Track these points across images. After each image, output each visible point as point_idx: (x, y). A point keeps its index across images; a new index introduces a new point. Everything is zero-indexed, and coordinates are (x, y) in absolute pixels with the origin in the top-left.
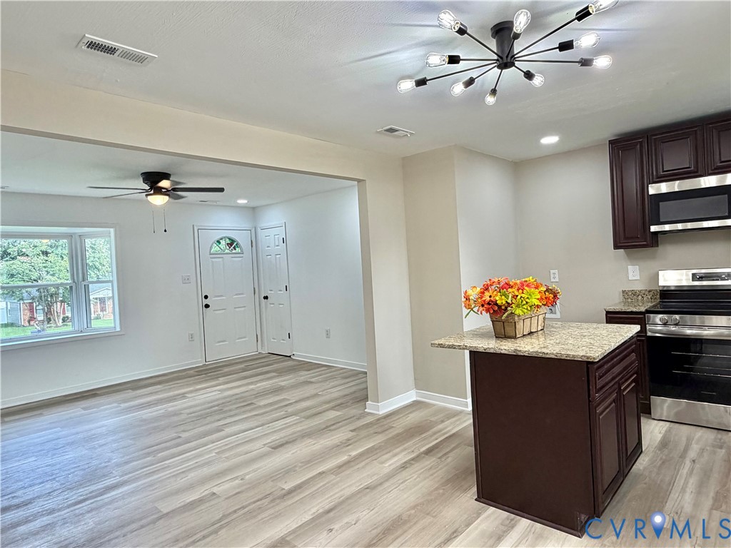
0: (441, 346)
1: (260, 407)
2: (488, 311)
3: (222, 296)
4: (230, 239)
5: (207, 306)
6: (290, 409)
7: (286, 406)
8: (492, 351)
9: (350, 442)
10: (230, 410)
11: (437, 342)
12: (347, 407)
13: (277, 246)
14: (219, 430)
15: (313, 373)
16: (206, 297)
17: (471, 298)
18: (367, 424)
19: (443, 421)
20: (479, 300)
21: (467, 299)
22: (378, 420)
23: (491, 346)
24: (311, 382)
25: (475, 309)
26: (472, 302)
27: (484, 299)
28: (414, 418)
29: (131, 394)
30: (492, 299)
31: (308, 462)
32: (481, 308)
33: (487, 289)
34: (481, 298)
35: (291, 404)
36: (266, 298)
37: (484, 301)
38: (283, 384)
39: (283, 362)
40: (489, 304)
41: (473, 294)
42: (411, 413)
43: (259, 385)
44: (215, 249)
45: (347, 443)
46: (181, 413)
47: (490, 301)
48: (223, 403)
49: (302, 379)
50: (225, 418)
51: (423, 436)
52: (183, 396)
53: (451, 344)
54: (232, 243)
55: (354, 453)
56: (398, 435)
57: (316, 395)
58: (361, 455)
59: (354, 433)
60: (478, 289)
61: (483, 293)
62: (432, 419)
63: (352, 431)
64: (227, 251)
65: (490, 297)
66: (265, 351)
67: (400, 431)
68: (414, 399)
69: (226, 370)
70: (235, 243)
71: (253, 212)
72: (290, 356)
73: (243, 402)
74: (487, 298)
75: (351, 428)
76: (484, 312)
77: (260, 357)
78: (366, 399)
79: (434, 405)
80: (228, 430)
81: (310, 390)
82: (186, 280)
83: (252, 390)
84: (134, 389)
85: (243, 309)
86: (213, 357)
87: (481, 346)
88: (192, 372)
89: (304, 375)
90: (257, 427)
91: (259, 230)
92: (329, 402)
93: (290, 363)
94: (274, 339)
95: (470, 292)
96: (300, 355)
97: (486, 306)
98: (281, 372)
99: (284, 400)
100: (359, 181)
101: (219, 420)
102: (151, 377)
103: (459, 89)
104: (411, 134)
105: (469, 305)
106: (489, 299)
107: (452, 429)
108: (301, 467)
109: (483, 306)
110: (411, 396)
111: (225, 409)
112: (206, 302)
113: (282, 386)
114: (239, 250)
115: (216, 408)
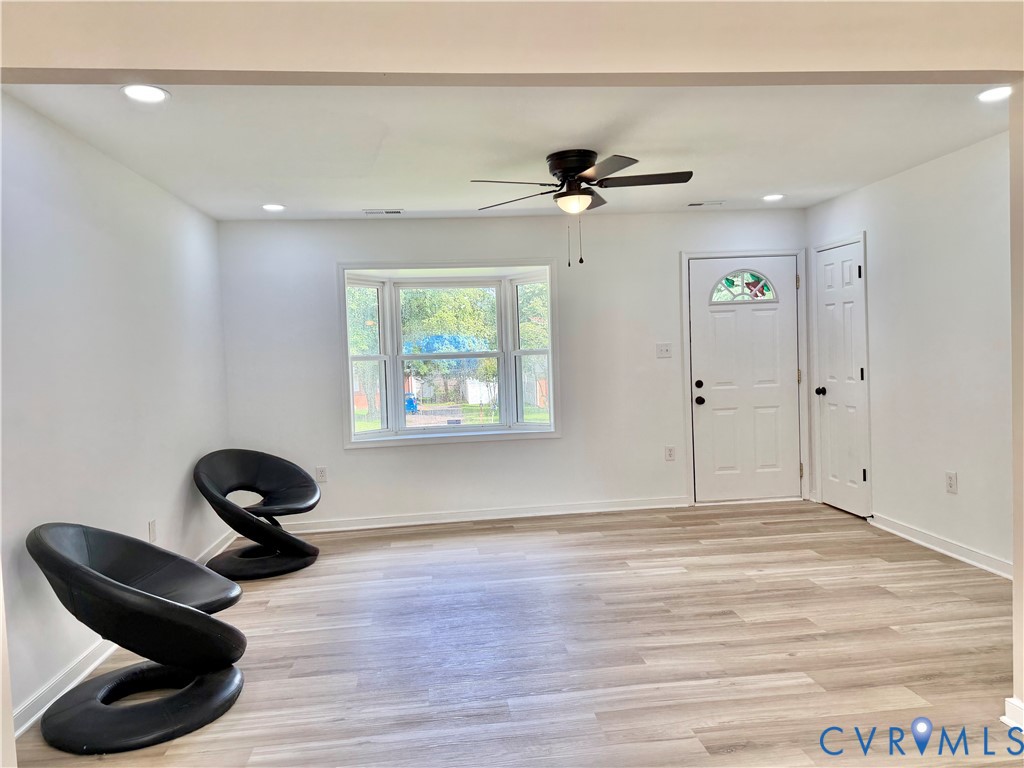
1: (742, 625)
3: (730, 383)
4: (752, 275)
5: (700, 401)
6: (804, 651)
7: (799, 639)
10: (681, 618)
13: (849, 283)
14: (635, 658)
15: (914, 568)
16: (699, 384)
24: (886, 593)
29: (552, 537)
35: (812, 637)
36: (821, 391)
38: (818, 581)
39: (842, 527)
43: (767, 571)
44: (723, 295)
46: (598, 599)
48: (679, 597)
49: (868, 578)
50: (662, 633)
52: (622, 561)
54: (757, 283)
57: (883, 630)
64: (746, 298)
66: (816, 499)
69: (723, 524)
70: (762, 283)
71: (804, 213)
72: (864, 519)
73: (718, 604)
77: (802, 509)
80: (654, 665)
81: (873, 612)
82: (664, 352)
83: (749, 580)
84: (561, 531)
85: (773, 410)
86: (708, 496)
88: (663, 516)
89: (877, 571)
90: (709, 676)
91: (813, 252)
92: (899, 658)
93: (857, 533)
94: (834, 476)
96: (886, 520)
98: (829, 552)
99: (804, 622)
101: (649, 634)
102: (599, 514)
111: (675, 611)
112: (698, 392)
113: (814, 587)
114: (769, 295)
115: (662, 604)
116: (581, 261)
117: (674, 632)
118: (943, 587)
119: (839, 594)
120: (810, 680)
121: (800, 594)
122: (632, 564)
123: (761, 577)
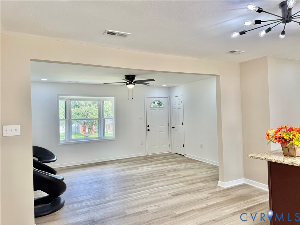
0: (253, 157)
1: (168, 177)
2: (279, 142)
3: (155, 126)
4: (159, 101)
5: (149, 130)
6: (182, 180)
7: (180, 178)
8: (279, 162)
9: (208, 199)
10: (156, 177)
11: (250, 155)
12: (209, 182)
13: (179, 104)
14: (151, 184)
15: (195, 164)
16: (148, 126)
17: (270, 134)
18: (217, 192)
19: (257, 196)
20: (274, 136)
21: (268, 135)
22: (223, 190)
23: (279, 160)
24: (192, 168)
25: (273, 140)
26: (270, 137)
27: (276, 135)
28: (241, 192)
29: (117, 165)
30: (281, 136)
31: (188, 204)
32: (275, 140)
33: (279, 131)
34: (275, 135)
35: (182, 177)
36: (173, 128)
37: (277, 137)
38: (179, 167)
39: (180, 157)
40: (279, 138)
41: (271, 132)
42: (240, 189)
43: (169, 167)
44: (153, 105)
45: (206, 199)
46: (136, 175)
47: (280, 137)
48: (153, 173)
49: (188, 166)
50: (154, 180)
51: (246, 201)
52: (137, 168)
53: (258, 156)
54: (159, 103)
55: (209, 204)
56: (233, 199)
57: (194, 175)
58: (213, 205)
59: (210, 195)
60: (274, 130)
61: (277, 132)
62: (252, 194)
63: (210, 194)
64: (158, 106)
65: (280, 135)
66: (173, 152)
67: (234, 197)
68: (243, 183)
69: (155, 158)
70: (161, 103)
71: (169, 89)
72: (184, 155)
73: (162, 173)
74: (278, 135)
75: (209, 192)
76: (277, 142)
77: (170, 154)
78: (218, 179)
79: (253, 187)
80: (154, 185)
81: (191, 172)
82: (141, 119)
83: (165, 169)
84: (119, 163)
85: (163, 132)
86: (150, 152)
87: (273, 159)
88: (141, 158)
89: (189, 165)
90: (167, 185)
91: (171, 97)
92: (199, 179)
93: (183, 158)
94: (176, 146)
95: (269, 132)
96: (188, 155)
97: (278, 139)
98: (179, 162)
99: (180, 175)
100: (216, 76)
101: (151, 180)
102: (126, 159)
103: (263, 33)
104: (243, 52)
105: (269, 138)
106: (279, 136)
107: (262, 200)
108: (184, 206)
109: (276, 139)
110: (242, 181)
111: (154, 176)
112: (148, 128)
113: (179, 169)
114: (163, 106)
115: (150, 175)
116: (133, 99)
117: (156, 179)
118: (202, 167)
119: (184, 170)
120: (185, 184)
121: (177, 170)
122: (140, 168)
123: (168, 168)
